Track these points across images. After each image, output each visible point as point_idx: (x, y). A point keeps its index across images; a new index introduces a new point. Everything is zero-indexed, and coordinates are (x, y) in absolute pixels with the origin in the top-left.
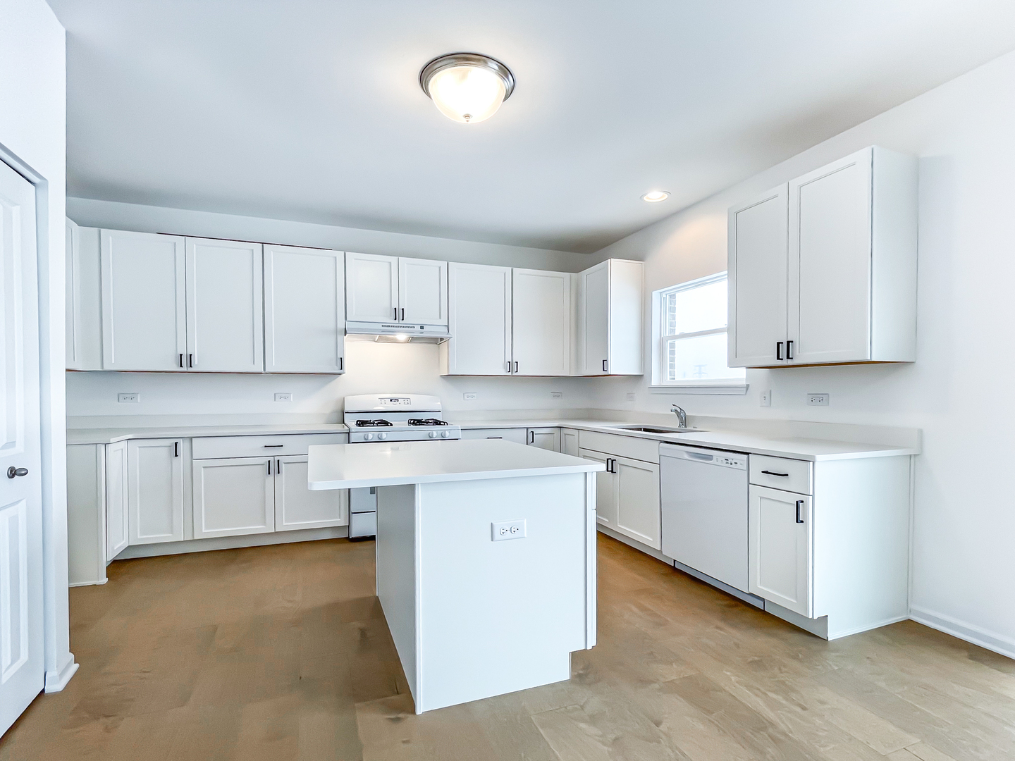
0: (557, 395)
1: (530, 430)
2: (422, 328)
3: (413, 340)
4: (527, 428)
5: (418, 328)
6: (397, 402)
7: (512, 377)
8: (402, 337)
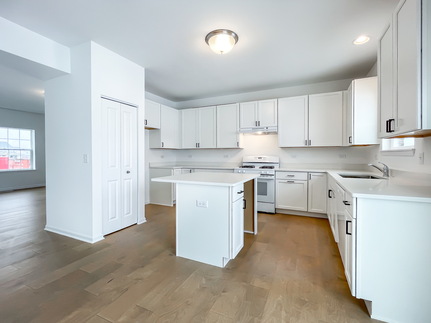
0: (341, 156)
1: (309, 173)
2: (267, 128)
3: (265, 133)
4: (308, 172)
5: (265, 128)
6: (261, 159)
7: (308, 147)
8: (260, 132)
